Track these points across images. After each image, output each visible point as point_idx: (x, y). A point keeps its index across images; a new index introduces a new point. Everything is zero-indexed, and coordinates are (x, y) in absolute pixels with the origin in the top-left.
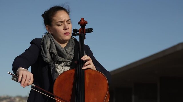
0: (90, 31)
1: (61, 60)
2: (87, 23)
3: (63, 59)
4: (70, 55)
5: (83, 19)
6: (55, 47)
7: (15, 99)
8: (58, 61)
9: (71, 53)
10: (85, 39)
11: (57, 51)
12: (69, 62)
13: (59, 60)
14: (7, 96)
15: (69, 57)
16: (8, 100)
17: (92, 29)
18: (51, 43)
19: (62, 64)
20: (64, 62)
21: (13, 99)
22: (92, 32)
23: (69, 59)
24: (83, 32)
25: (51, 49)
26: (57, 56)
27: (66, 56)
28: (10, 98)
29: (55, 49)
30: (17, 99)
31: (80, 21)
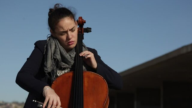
0: (88, 30)
1: (65, 66)
2: (85, 22)
6: (59, 53)
7: (11, 105)
10: (83, 39)
11: (61, 56)
13: (62, 66)
14: (3, 102)
16: (4, 106)
17: (91, 28)
18: (56, 48)
19: (66, 71)
21: (8, 105)
22: (91, 31)
24: (81, 32)
25: (55, 55)
26: (61, 62)
27: (70, 62)
28: (6, 104)
29: (60, 55)
30: (14, 106)
31: (78, 20)
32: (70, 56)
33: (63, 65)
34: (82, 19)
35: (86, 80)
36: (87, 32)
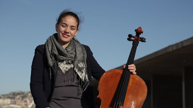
1: (63, 59)
2: (142, 33)
3: (65, 58)
4: (71, 53)
5: (140, 28)
8: (60, 60)
9: (71, 52)
12: (70, 60)
15: (70, 56)
17: (145, 39)
19: (65, 62)
20: (65, 60)
22: (145, 42)
23: (70, 58)
24: (138, 40)
26: (58, 56)
27: (67, 55)
31: (138, 29)
32: (66, 50)
33: (61, 57)
34: (141, 29)
35: (131, 81)
36: (142, 41)
